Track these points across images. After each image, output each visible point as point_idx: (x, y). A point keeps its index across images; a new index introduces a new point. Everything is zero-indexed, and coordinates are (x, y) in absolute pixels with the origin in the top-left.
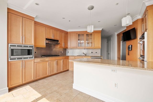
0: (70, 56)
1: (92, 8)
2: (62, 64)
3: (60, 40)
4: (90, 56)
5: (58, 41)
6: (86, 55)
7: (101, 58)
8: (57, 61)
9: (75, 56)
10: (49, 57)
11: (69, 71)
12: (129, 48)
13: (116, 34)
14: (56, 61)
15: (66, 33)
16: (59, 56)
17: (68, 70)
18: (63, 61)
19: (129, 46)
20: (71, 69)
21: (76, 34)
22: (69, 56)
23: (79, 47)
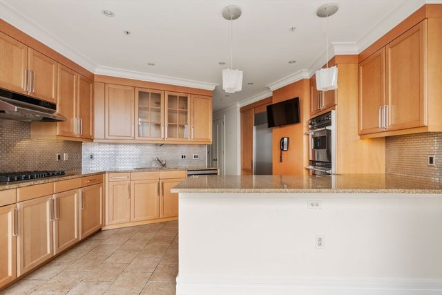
0: (109, 172)
1: (237, 14)
2: (80, 209)
3: (61, 105)
4: (184, 170)
5: (53, 106)
6: (164, 165)
7: (216, 174)
8: (58, 200)
9: (131, 172)
10: (14, 186)
11: (104, 233)
12: (282, 144)
13: (239, 106)
14: (52, 201)
15: (89, 79)
16: (62, 174)
17: (100, 231)
18: (83, 194)
19: (283, 139)
20: (114, 222)
21: (130, 88)
22: (105, 173)
23: (140, 138)
